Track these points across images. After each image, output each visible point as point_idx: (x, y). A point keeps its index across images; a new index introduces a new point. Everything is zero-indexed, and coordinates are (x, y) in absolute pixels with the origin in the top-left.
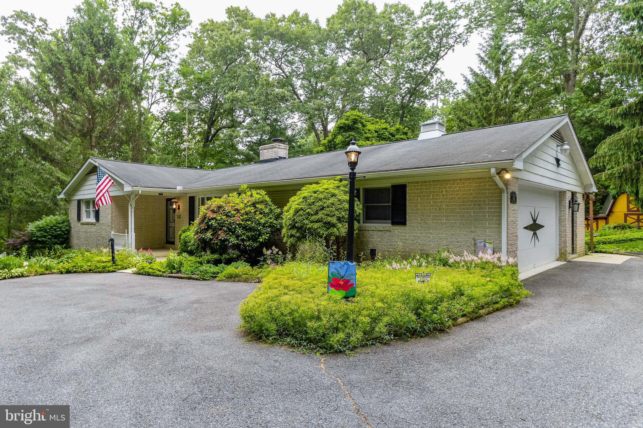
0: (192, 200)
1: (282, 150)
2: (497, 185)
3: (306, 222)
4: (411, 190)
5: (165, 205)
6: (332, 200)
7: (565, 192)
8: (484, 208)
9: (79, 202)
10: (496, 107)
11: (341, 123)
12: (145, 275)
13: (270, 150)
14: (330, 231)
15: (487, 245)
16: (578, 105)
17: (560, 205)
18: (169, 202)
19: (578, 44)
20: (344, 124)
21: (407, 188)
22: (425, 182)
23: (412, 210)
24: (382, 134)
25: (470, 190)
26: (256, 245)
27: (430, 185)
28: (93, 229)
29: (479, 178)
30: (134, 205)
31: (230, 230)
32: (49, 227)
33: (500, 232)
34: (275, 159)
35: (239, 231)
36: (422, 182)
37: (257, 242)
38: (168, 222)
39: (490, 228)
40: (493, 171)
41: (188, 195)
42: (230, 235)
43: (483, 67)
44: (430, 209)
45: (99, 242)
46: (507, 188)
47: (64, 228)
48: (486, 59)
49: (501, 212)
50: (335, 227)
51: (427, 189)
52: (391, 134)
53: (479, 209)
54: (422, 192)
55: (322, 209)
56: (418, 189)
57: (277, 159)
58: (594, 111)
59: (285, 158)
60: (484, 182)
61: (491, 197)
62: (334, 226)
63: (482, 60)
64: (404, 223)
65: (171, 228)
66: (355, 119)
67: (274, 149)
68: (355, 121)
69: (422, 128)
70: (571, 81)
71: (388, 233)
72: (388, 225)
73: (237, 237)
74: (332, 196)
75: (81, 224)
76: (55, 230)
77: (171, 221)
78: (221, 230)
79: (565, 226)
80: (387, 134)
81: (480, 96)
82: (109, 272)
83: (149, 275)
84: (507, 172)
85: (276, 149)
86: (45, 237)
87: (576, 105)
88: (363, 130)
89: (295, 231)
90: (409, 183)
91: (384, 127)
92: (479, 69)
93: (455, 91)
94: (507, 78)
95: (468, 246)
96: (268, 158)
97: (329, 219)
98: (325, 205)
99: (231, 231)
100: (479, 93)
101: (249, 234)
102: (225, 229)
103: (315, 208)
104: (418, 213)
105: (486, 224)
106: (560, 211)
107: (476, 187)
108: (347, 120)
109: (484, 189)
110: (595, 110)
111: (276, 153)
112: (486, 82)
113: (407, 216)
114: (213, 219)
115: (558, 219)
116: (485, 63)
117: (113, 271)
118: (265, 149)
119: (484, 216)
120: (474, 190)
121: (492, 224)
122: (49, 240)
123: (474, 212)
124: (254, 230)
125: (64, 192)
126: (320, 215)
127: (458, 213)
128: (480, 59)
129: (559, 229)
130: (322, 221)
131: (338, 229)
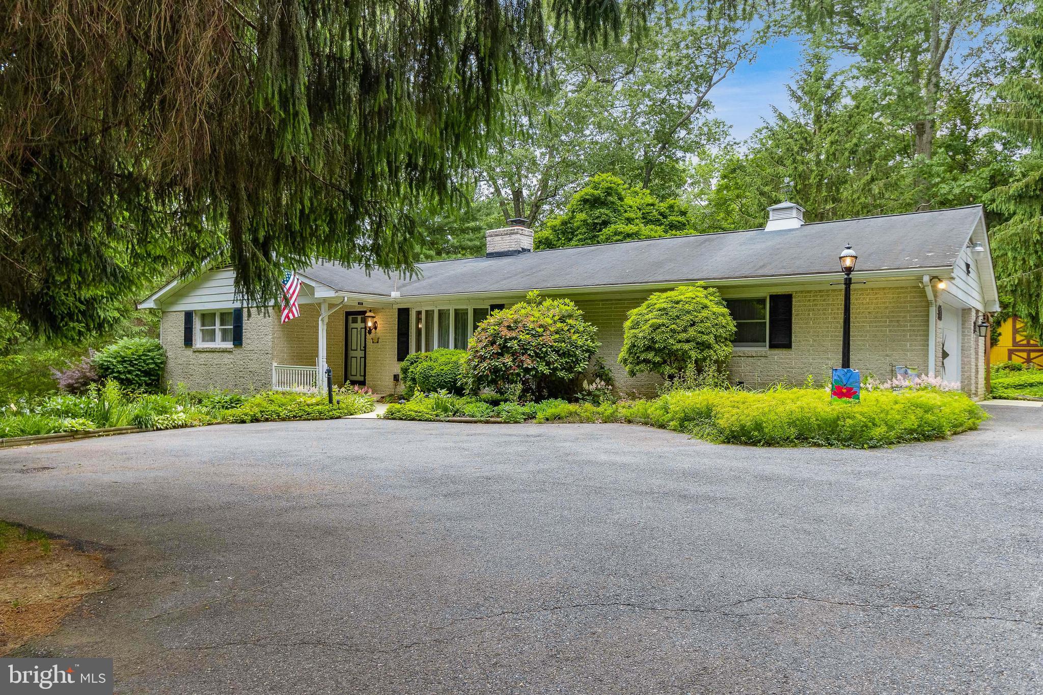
0: (403, 314)
1: (526, 238)
2: (926, 296)
3: (671, 341)
4: (799, 301)
5: (343, 323)
6: (705, 313)
7: (970, 309)
8: (904, 326)
9: (189, 316)
10: (819, 175)
11: (587, 194)
12: (405, 420)
13: (507, 238)
14: (705, 354)
15: (910, 372)
16: (942, 176)
17: (963, 328)
18: (350, 318)
19: (937, 75)
20: (592, 195)
21: (794, 299)
22: (820, 291)
23: (800, 328)
24: (648, 213)
25: (884, 303)
26: (571, 376)
27: (828, 296)
28: (225, 360)
29: (897, 288)
30: (326, 320)
31: (537, 355)
32: (135, 357)
33: (926, 355)
34: (515, 251)
35: (554, 357)
36: (816, 292)
37: (572, 372)
38: (349, 349)
39: (912, 350)
40: (926, 279)
41: (396, 307)
42: (538, 362)
43: (796, 106)
44: (828, 327)
45: (242, 379)
46: (936, 301)
47: (158, 359)
48: (800, 93)
49: (928, 331)
50: (712, 348)
51: (824, 300)
52: (661, 214)
53: (898, 326)
54: (816, 305)
55: (692, 325)
56: (809, 300)
57: (519, 252)
58: (966, 185)
59: (529, 250)
60: (905, 292)
61: (914, 311)
62: (709, 347)
63: (793, 94)
64: (788, 346)
65: (354, 360)
66: (610, 188)
67: (514, 236)
68: (609, 192)
69: (771, 213)
70: (925, 136)
71: (763, 360)
72: (764, 349)
73: (548, 364)
74: (703, 308)
75: (194, 352)
76: (145, 361)
77: (354, 347)
78: (523, 354)
79: (969, 357)
80: (655, 213)
81: (793, 154)
82: (332, 418)
83: (413, 419)
84: (940, 280)
85: (518, 236)
86: (130, 372)
87: (939, 176)
88: (621, 206)
89: (653, 354)
90: (796, 292)
91: (651, 201)
92: (791, 110)
93: (729, 138)
94: (837, 127)
95: (881, 374)
96: (502, 250)
97: (705, 338)
98: (696, 320)
99: (539, 356)
100: (792, 151)
101: (563, 361)
102: (532, 353)
103: (682, 323)
104: (809, 332)
105: (906, 345)
106: (963, 335)
107: (893, 298)
108: (595, 188)
109: (905, 302)
110: (968, 184)
111: (518, 242)
112: (802, 132)
113: (793, 337)
114: (511, 339)
115: (960, 345)
116: (799, 99)
117: (339, 417)
118: (497, 235)
119: (904, 336)
120: (890, 303)
121: (915, 346)
122: (136, 379)
123: (890, 331)
124: (569, 355)
125: (154, 297)
126: (692, 332)
127: (867, 331)
128: (789, 92)
129: (962, 360)
130: (693, 341)
131: (715, 351)
